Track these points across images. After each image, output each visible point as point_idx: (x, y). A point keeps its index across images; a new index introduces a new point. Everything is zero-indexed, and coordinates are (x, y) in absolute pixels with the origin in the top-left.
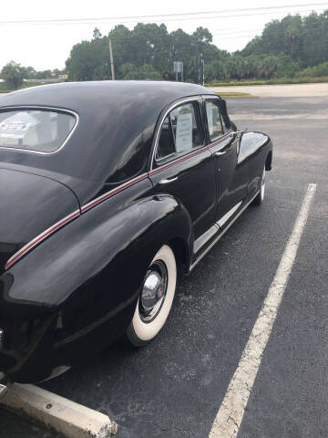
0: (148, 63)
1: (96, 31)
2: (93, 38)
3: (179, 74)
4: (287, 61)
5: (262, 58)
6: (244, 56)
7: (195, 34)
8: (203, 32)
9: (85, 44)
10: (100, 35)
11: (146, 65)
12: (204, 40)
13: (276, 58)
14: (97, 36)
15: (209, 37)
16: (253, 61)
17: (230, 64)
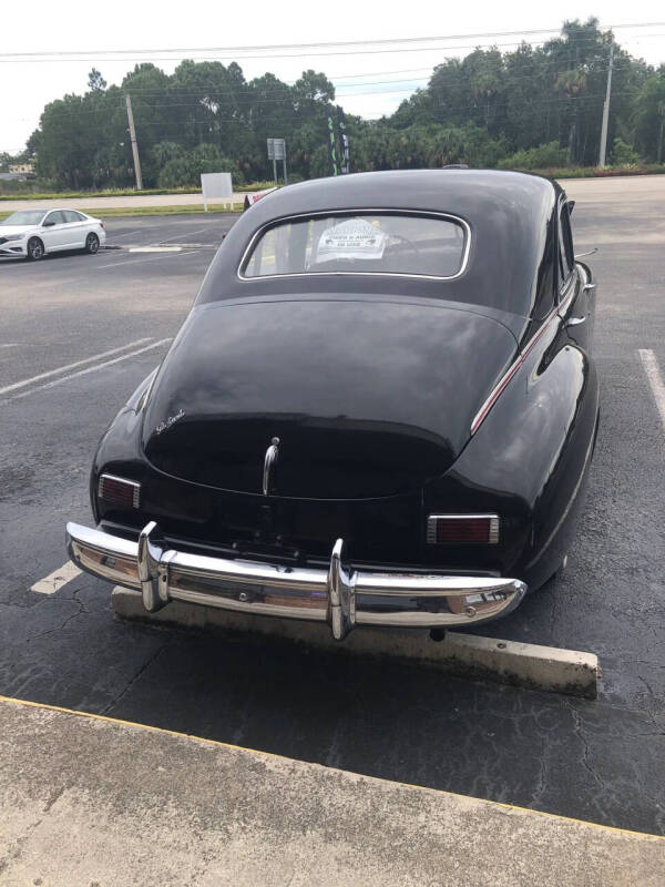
0: (207, 140)
1: (95, 75)
2: (89, 90)
3: (279, 163)
4: (481, 139)
5: (433, 132)
6: (399, 127)
7: (299, 83)
8: (315, 81)
9: (72, 101)
10: (104, 83)
11: (203, 146)
12: (318, 96)
13: (459, 132)
14: (97, 84)
15: (329, 90)
16: (418, 139)
17: (372, 143)
